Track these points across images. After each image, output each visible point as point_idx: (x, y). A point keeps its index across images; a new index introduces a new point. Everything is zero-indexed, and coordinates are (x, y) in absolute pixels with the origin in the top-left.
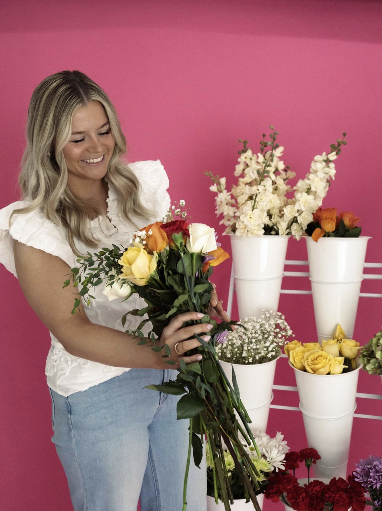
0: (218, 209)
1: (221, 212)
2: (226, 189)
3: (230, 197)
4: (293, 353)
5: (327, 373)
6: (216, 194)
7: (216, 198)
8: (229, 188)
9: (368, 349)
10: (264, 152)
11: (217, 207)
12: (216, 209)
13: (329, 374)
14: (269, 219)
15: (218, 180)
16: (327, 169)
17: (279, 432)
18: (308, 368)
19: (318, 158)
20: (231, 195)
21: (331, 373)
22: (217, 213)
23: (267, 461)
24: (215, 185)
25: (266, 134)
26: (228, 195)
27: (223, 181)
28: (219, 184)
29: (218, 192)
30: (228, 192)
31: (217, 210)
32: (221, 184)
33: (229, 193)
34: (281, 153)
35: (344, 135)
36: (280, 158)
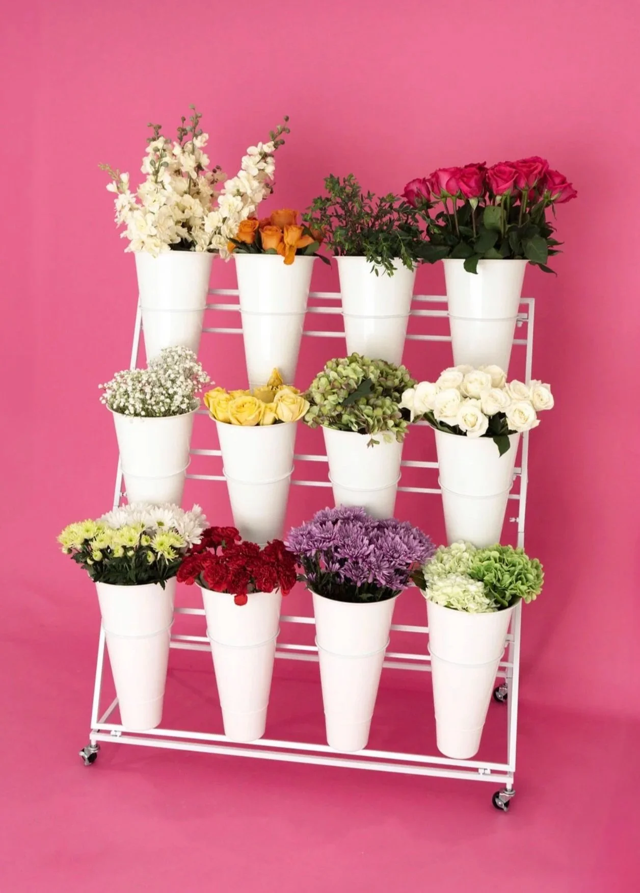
0: (119, 216)
1: (121, 220)
2: (129, 188)
3: (134, 199)
4: (213, 402)
5: (256, 423)
6: (115, 196)
7: (115, 201)
8: (133, 188)
9: (308, 396)
10: (183, 142)
11: (118, 214)
12: (115, 216)
13: (258, 425)
14: (187, 231)
15: (119, 176)
16: (262, 165)
17: (196, 504)
18: (233, 420)
19: (252, 150)
20: (136, 197)
21: (261, 423)
22: (117, 222)
23: (179, 535)
24: (114, 183)
25: (186, 117)
26: (132, 198)
27: (125, 177)
28: (119, 182)
29: (119, 193)
30: (131, 193)
31: (117, 217)
32: (123, 182)
33: (133, 195)
34: (205, 142)
35: (287, 119)
36: (205, 150)
